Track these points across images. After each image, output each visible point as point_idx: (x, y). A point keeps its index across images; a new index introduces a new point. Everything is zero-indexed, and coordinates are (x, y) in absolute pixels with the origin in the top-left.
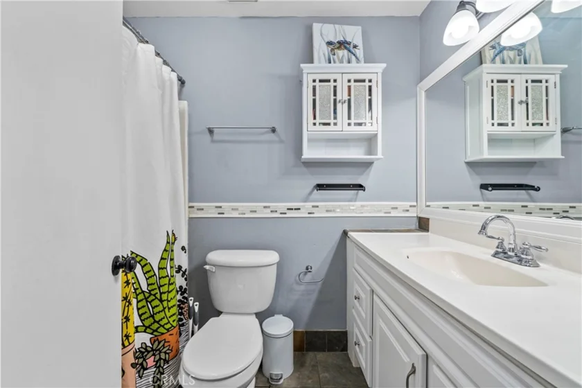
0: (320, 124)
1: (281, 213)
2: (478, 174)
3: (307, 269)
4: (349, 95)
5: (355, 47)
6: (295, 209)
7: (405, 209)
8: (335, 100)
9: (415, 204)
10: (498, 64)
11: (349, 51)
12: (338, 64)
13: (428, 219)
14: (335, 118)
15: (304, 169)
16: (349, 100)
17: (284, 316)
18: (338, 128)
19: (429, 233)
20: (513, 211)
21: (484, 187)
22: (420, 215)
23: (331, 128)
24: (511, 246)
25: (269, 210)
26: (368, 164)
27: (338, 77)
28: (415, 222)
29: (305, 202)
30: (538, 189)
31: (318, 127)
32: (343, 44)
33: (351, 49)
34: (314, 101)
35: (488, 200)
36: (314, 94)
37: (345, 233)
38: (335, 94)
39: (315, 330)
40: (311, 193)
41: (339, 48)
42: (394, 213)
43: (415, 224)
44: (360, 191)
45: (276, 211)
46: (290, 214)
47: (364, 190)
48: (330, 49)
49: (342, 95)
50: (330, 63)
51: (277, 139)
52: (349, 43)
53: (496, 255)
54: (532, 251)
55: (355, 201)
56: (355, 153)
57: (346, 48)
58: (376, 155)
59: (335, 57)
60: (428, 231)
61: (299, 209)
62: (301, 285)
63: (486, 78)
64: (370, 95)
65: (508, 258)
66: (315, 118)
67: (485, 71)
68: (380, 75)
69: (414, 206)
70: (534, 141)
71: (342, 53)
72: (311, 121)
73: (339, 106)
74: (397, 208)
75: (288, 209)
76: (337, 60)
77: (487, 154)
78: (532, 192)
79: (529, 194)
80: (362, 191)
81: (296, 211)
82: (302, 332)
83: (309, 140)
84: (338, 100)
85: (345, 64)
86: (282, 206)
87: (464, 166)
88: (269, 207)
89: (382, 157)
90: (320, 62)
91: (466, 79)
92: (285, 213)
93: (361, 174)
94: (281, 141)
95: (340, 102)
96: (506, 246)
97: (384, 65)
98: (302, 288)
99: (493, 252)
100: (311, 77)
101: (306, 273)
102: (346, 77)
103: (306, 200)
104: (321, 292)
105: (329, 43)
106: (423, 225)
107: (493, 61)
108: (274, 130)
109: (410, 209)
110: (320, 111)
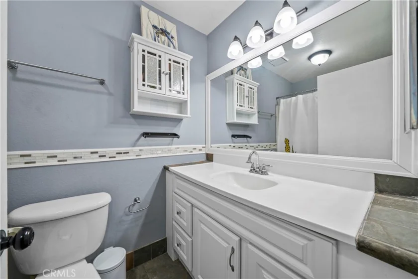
0: (148, 85)
1: (110, 158)
2: (231, 129)
3: (136, 200)
4: (170, 70)
5: (172, 38)
6: (124, 153)
7: (200, 150)
8: (160, 71)
9: (204, 146)
10: (238, 75)
11: (169, 38)
12: (160, 44)
13: (213, 154)
14: (160, 84)
15: (132, 120)
16: (170, 74)
17: (114, 247)
18: (162, 91)
19: (213, 162)
20: (242, 148)
21: (233, 136)
22: (208, 153)
23: (157, 90)
24: (258, 166)
25: (96, 156)
26: (179, 120)
27: (162, 54)
28: (205, 156)
29: (134, 146)
30: (251, 138)
31: (146, 88)
32: (164, 32)
33: (170, 37)
34: (144, 67)
35: (234, 143)
36: (144, 61)
37: (166, 168)
38: (160, 66)
39: (142, 247)
40: (138, 139)
41: (161, 33)
42: (195, 152)
43: (204, 159)
44: (175, 138)
45: (105, 156)
46: (118, 158)
47: (179, 138)
48: (155, 31)
49: (165, 68)
50: (155, 41)
51: (106, 91)
52: (169, 34)
53: (251, 171)
54: (266, 167)
55: (171, 145)
56: (171, 112)
57: (166, 36)
58: (187, 114)
59: (159, 38)
60: (212, 161)
61: (128, 153)
62: (130, 215)
63: (236, 81)
64: (183, 74)
65: (257, 172)
66: (144, 80)
67: (235, 77)
68: (189, 62)
69: (204, 147)
70: (249, 115)
71: (163, 38)
72: (141, 82)
73: (163, 76)
74: (195, 149)
75: (117, 153)
76: (160, 42)
77: (236, 120)
78: (248, 139)
79: (247, 140)
80: (177, 138)
81: (125, 154)
82: (131, 253)
83: (139, 97)
84: (162, 71)
85: (166, 46)
86: (111, 151)
87: (226, 125)
88: (97, 152)
89: (190, 116)
90: (147, 37)
91: (227, 79)
92: (115, 157)
93: (175, 126)
94: (110, 94)
95: (163, 73)
96: (255, 166)
97: (192, 57)
98: (131, 217)
99: (249, 170)
100: (141, 47)
101: (134, 205)
102: (168, 57)
103: (134, 145)
104: (147, 216)
105: (155, 27)
106: (209, 158)
107: (237, 73)
108: (102, 82)
109: (203, 149)
110: (148, 76)
